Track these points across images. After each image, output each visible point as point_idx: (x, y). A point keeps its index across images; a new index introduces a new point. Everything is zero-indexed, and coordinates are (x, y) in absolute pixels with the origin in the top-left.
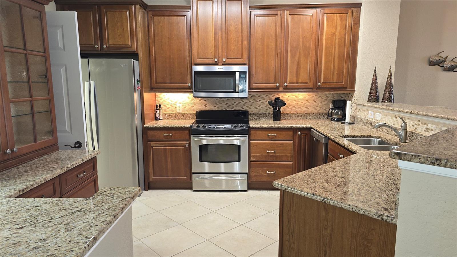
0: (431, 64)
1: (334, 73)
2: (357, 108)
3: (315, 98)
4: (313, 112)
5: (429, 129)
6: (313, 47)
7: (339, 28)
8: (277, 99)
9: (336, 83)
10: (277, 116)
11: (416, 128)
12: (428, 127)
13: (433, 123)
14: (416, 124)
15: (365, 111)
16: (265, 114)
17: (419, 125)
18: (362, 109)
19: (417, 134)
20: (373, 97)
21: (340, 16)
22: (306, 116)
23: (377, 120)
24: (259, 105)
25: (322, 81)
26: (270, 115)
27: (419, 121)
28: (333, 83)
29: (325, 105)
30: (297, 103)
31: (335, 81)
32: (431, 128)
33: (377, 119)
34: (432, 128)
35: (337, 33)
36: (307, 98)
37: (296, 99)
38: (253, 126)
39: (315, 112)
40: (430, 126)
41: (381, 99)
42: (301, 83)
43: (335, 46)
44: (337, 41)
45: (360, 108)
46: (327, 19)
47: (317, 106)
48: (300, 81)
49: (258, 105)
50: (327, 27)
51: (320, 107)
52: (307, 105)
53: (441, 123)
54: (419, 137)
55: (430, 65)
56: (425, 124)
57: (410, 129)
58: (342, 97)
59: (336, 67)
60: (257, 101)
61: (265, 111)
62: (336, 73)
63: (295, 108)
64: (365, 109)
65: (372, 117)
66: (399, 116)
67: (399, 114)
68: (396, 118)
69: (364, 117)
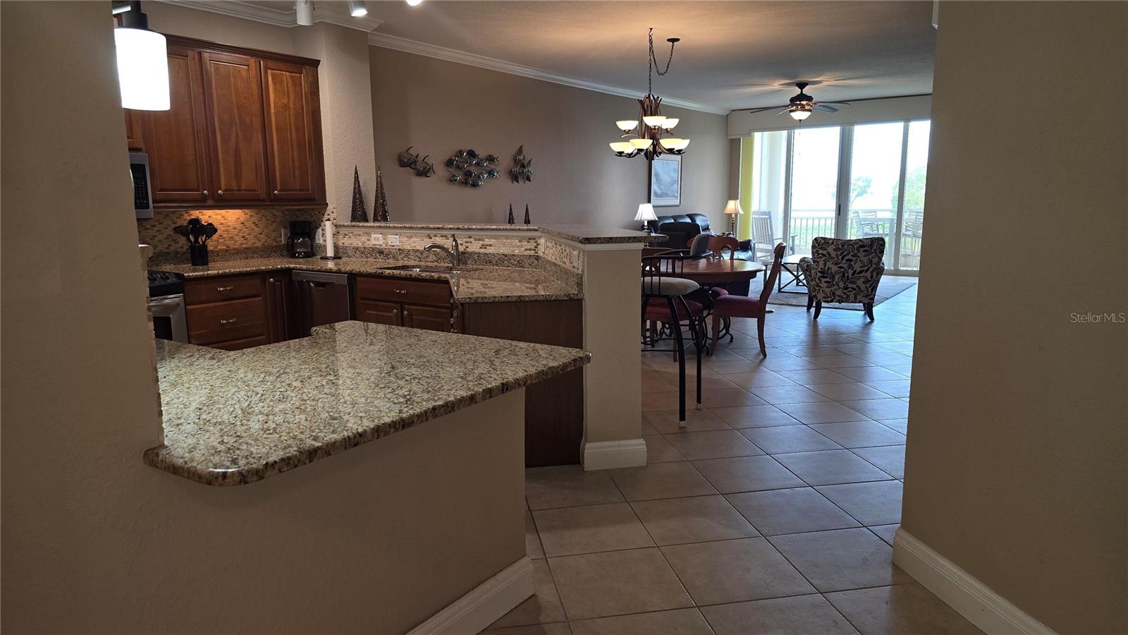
0: (402, 164)
1: (294, 173)
2: (338, 233)
3: (255, 219)
4: (255, 245)
5: (487, 245)
6: (257, 124)
7: (292, 97)
8: (196, 222)
9: (300, 190)
10: (200, 256)
11: (467, 247)
12: (485, 243)
13: (490, 237)
14: (466, 242)
15: (360, 235)
16: (168, 253)
17: (471, 242)
18: (352, 233)
19: (472, 253)
20: (359, 214)
21: (291, 77)
22: (246, 253)
23: (393, 246)
24: (153, 236)
25: (279, 188)
26: (178, 256)
27: (470, 237)
28: (296, 190)
29: (273, 231)
30: (226, 228)
31: (298, 188)
32: (488, 243)
33: (392, 244)
34: (491, 243)
35: (291, 105)
36: (242, 219)
37: (223, 221)
38: (191, 274)
39: (259, 244)
40: (487, 241)
41: (371, 214)
42: (245, 190)
43: (290, 125)
44: (292, 118)
45: (347, 232)
46: (273, 79)
47: (261, 234)
48: (243, 187)
49: (151, 237)
50: (275, 93)
51: (266, 236)
52: (244, 233)
53: (502, 236)
54: (476, 256)
55: (401, 166)
56: (479, 240)
57: (461, 249)
58: (298, 217)
59: (297, 164)
60: (147, 227)
61: (167, 248)
62: (297, 173)
63: (224, 238)
64: (360, 233)
65: (381, 242)
66: (435, 236)
67: (435, 232)
68: (431, 238)
69: (361, 244)
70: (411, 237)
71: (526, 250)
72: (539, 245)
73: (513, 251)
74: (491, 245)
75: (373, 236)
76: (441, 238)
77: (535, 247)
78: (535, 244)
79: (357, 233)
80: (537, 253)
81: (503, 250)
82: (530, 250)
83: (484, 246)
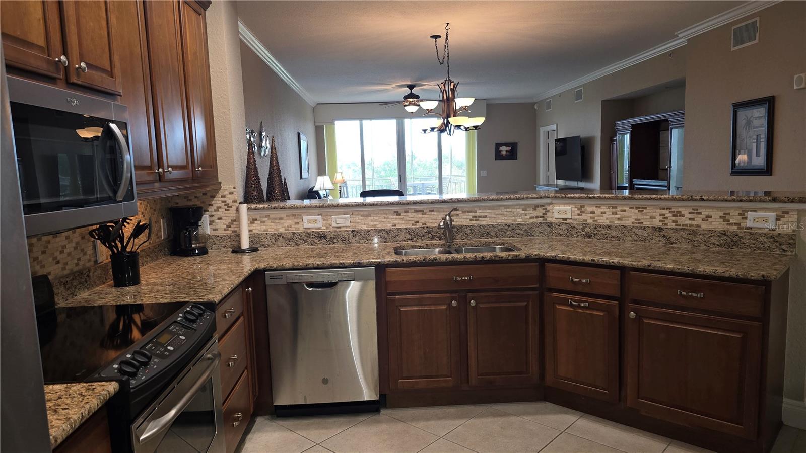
5: (480, 217)
9: (210, 167)
12: (477, 215)
13: (485, 208)
15: (281, 219)
17: (458, 215)
23: (340, 228)
29: (156, 222)
32: (480, 215)
34: (486, 214)
39: (147, 243)
40: (479, 213)
45: (258, 217)
53: (501, 206)
54: (468, 231)
64: (282, 216)
65: (319, 225)
66: (406, 212)
67: (406, 208)
68: (400, 215)
69: (283, 229)
70: (369, 215)
71: (531, 218)
72: (548, 211)
73: (515, 221)
74: (485, 217)
75: (305, 218)
76: (415, 214)
77: (543, 214)
78: (544, 212)
79: (278, 216)
80: (546, 220)
81: (502, 220)
82: (537, 217)
83: (475, 218)
